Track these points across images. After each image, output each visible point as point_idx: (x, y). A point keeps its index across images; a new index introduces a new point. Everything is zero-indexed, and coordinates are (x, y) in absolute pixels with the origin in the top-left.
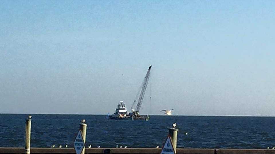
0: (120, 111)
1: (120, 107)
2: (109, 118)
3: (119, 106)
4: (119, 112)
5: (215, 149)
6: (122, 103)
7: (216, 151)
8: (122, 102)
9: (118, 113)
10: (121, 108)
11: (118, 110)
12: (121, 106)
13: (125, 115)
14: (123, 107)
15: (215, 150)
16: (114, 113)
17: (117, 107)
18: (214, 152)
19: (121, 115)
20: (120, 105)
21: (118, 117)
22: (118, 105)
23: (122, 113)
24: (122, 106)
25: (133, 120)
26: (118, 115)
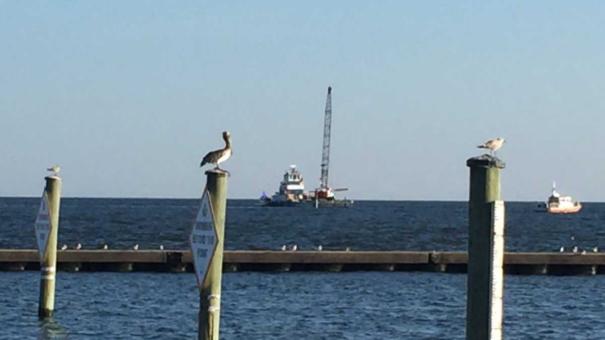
0: (290, 187)
1: (289, 177)
2: (265, 204)
3: (286, 175)
4: (287, 190)
5: (430, 252)
6: (293, 170)
7: (433, 256)
8: (293, 166)
9: (285, 192)
10: (291, 180)
11: (284, 185)
12: (291, 177)
13: (301, 197)
14: (295, 177)
15: (430, 255)
16: (277, 193)
17: (282, 179)
18: (427, 258)
19: (291, 197)
20: (290, 173)
21: (284, 200)
22: (285, 173)
23: (293, 192)
24: (293, 177)
25: (317, 206)
26: (285, 196)
